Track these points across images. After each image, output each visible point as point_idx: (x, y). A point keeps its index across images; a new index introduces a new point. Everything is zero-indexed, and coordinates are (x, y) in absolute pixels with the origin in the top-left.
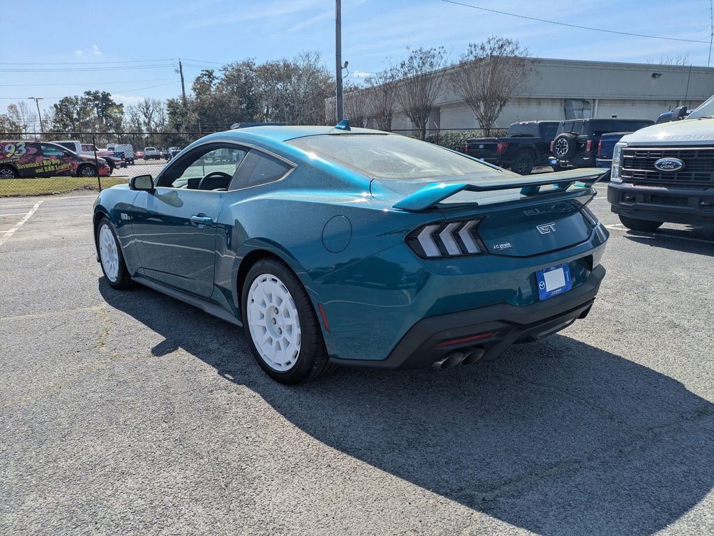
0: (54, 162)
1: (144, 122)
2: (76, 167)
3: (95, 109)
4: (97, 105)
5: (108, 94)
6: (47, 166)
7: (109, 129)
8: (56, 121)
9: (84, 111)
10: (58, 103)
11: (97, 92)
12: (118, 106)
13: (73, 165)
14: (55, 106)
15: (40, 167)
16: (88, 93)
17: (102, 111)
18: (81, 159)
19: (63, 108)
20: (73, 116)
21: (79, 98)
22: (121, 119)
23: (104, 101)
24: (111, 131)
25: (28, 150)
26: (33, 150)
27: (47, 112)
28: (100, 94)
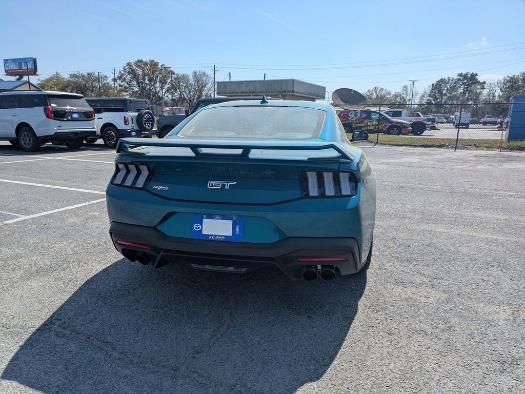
0: (374, 123)
1: (499, 95)
2: (387, 127)
3: (463, 86)
4: (464, 84)
5: (476, 75)
6: (370, 126)
7: (469, 101)
8: (430, 96)
9: (453, 88)
10: (435, 83)
11: (468, 73)
12: (482, 83)
13: (386, 126)
14: (433, 85)
15: (365, 126)
16: (460, 75)
17: (468, 88)
18: (392, 122)
19: (438, 87)
20: (442, 92)
21: (451, 78)
22: (480, 93)
23: (470, 80)
24: (470, 103)
25: (361, 115)
26: (364, 115)
27: (426, 89)
28: (469, 75)
